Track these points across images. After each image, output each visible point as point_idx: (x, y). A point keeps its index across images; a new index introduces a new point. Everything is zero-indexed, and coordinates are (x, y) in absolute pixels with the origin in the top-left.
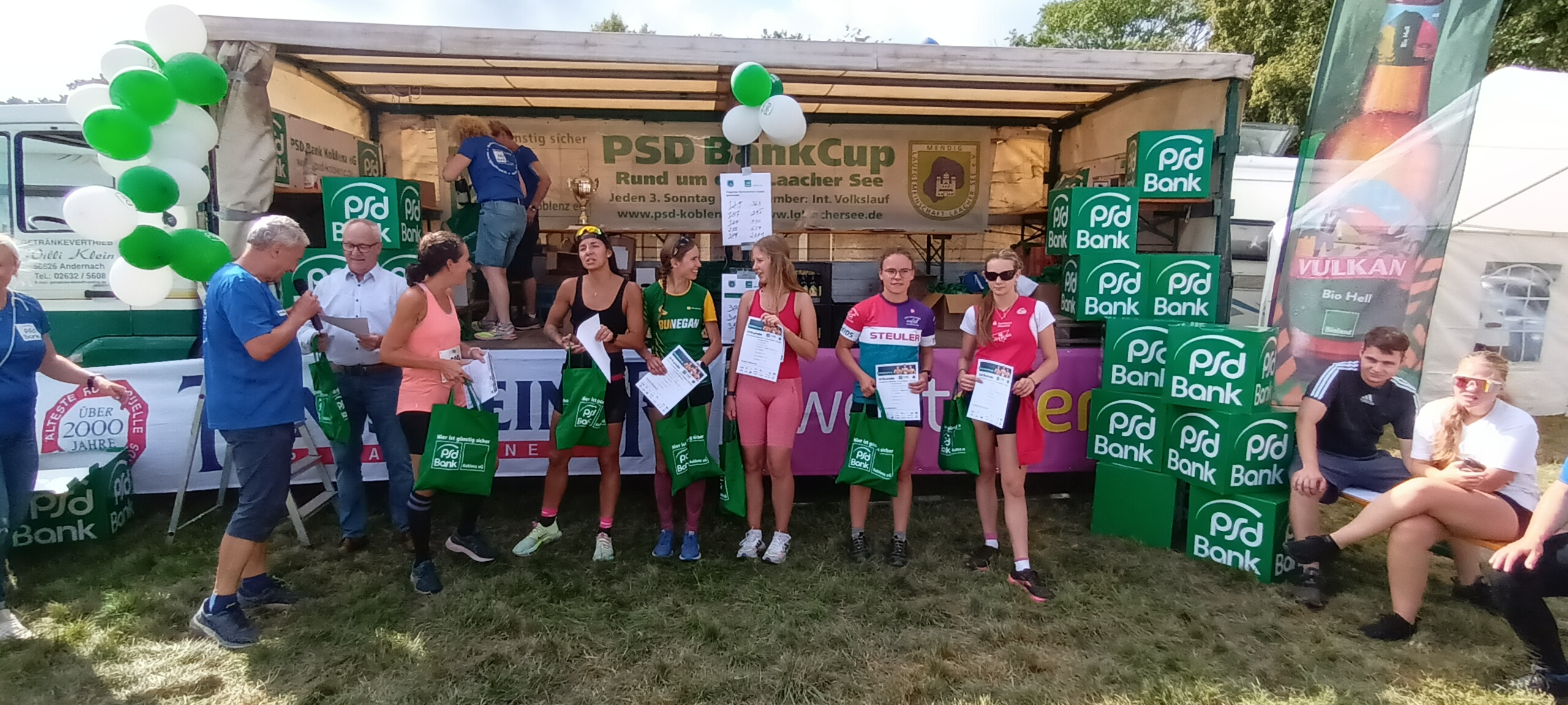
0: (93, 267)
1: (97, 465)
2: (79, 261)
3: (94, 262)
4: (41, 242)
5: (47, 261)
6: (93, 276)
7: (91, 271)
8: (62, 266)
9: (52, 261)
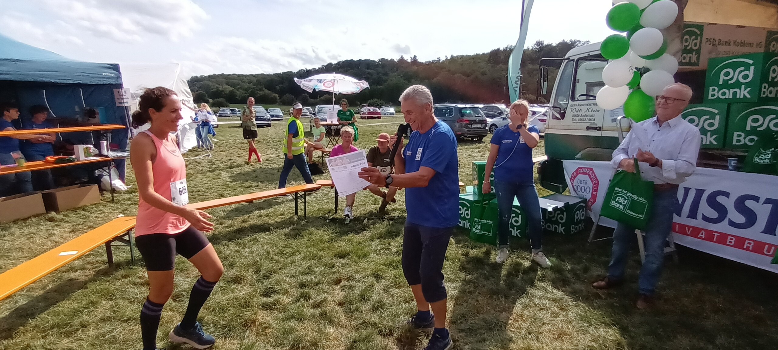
0: (591, 116)
1: (568, 203)
2: (587, 113)
3: (592, 113)
4: (576, 105)
5: (577, 113)
6: (590, 120)
7: (590, 118)
8: (581, 116)
9: (578, 113)
